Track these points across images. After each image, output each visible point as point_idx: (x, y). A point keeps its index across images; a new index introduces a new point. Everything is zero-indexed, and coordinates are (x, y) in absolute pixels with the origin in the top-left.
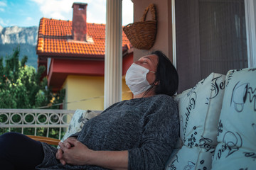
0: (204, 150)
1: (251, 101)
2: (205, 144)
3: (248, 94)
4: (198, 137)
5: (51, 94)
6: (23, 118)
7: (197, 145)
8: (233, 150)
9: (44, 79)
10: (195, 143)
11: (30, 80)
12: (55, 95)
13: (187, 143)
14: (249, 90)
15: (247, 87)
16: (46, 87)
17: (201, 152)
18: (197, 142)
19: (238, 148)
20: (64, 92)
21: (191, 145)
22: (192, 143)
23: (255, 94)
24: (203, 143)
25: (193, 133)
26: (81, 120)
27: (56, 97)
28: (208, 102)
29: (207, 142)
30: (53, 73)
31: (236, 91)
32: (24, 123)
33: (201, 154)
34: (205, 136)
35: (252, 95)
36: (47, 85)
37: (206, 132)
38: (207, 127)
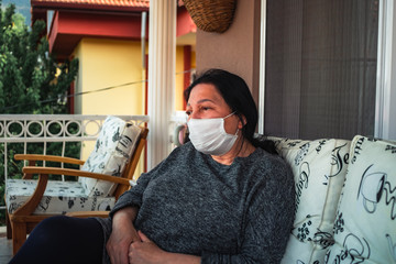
0: (319, 247)
1: (387, 203)
2: (321, 241)
3: (384, 191)
4: (312, 230)
5: (55, 64)
6: (25, 129)
7: (310, 239)
8: (357, 260)
9: (42, 40)
10: (308, 237)
11: (20, 43)
13: (296, 232)
14: (386, 186)
15: (383, 179)
16: (47, 53)
17: (314, 249)
18: (311, 235)
19: (363, 259)
20: (77, 64)
21: (302, 238)
22: (303, 236)
23: (393, 194)
24: (318, 238)
25: (306, 221)
26: (116, 137)
27: (63, 69)
28: (327, 181)
29: (325, 237)
30: (58, 34)
31: (367, 180)
32: (28, 136)
33: (315, 252)
34: (322, 229)
35: (390, 196)
36: (47, 50)
37: (324, 223)
38: (326, 217)
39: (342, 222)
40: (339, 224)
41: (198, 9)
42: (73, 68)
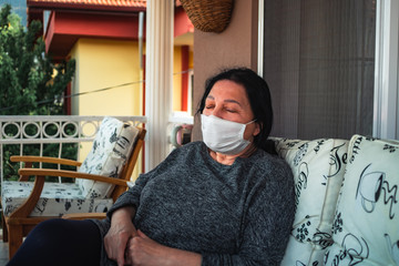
0: (318, 247)
1: (386, 203)
2: (321, 241)
3: (383, 191)
4: (312, 230)
5: (51, 65)
6: (21, 130)
7: (309, 240)
8: (355, 260)
9: (39, 40)
10: (307, 237)
11: (16, 44)
12: (57, 65)
13: (295, 233)
14: (385, 185)
15: (381, 178)
16: (43, 54)
17: (314, 249)
18: (310, 236)
19: (362, 259)
20: (73, 65)
21: (301, 238)
22: (303, 237)
23: (391, 194)
24: (317, 238)
25: (306, 222)
26: (114, 138)
27: (59, 70)
28: (326, 182)
29: (324, 238)
30: (55, 35)
31: (366, 179)
32: (24, 137)
33: (315, 253)
34: (321, 230)
35: (388, 195)
36: (44, 50)
37: (324, 223)
38: (324, 217)
39: (341, 222)
40: (337, 223)
41: (196, 9)
42: (70, 68)
